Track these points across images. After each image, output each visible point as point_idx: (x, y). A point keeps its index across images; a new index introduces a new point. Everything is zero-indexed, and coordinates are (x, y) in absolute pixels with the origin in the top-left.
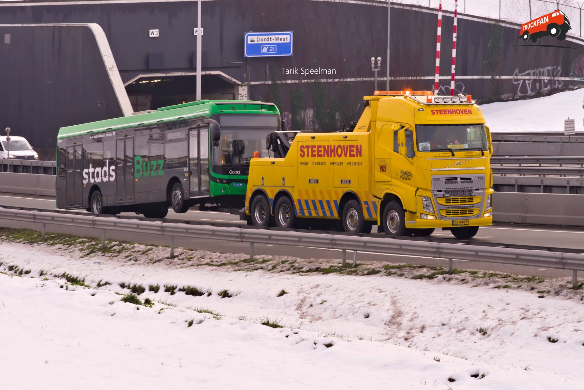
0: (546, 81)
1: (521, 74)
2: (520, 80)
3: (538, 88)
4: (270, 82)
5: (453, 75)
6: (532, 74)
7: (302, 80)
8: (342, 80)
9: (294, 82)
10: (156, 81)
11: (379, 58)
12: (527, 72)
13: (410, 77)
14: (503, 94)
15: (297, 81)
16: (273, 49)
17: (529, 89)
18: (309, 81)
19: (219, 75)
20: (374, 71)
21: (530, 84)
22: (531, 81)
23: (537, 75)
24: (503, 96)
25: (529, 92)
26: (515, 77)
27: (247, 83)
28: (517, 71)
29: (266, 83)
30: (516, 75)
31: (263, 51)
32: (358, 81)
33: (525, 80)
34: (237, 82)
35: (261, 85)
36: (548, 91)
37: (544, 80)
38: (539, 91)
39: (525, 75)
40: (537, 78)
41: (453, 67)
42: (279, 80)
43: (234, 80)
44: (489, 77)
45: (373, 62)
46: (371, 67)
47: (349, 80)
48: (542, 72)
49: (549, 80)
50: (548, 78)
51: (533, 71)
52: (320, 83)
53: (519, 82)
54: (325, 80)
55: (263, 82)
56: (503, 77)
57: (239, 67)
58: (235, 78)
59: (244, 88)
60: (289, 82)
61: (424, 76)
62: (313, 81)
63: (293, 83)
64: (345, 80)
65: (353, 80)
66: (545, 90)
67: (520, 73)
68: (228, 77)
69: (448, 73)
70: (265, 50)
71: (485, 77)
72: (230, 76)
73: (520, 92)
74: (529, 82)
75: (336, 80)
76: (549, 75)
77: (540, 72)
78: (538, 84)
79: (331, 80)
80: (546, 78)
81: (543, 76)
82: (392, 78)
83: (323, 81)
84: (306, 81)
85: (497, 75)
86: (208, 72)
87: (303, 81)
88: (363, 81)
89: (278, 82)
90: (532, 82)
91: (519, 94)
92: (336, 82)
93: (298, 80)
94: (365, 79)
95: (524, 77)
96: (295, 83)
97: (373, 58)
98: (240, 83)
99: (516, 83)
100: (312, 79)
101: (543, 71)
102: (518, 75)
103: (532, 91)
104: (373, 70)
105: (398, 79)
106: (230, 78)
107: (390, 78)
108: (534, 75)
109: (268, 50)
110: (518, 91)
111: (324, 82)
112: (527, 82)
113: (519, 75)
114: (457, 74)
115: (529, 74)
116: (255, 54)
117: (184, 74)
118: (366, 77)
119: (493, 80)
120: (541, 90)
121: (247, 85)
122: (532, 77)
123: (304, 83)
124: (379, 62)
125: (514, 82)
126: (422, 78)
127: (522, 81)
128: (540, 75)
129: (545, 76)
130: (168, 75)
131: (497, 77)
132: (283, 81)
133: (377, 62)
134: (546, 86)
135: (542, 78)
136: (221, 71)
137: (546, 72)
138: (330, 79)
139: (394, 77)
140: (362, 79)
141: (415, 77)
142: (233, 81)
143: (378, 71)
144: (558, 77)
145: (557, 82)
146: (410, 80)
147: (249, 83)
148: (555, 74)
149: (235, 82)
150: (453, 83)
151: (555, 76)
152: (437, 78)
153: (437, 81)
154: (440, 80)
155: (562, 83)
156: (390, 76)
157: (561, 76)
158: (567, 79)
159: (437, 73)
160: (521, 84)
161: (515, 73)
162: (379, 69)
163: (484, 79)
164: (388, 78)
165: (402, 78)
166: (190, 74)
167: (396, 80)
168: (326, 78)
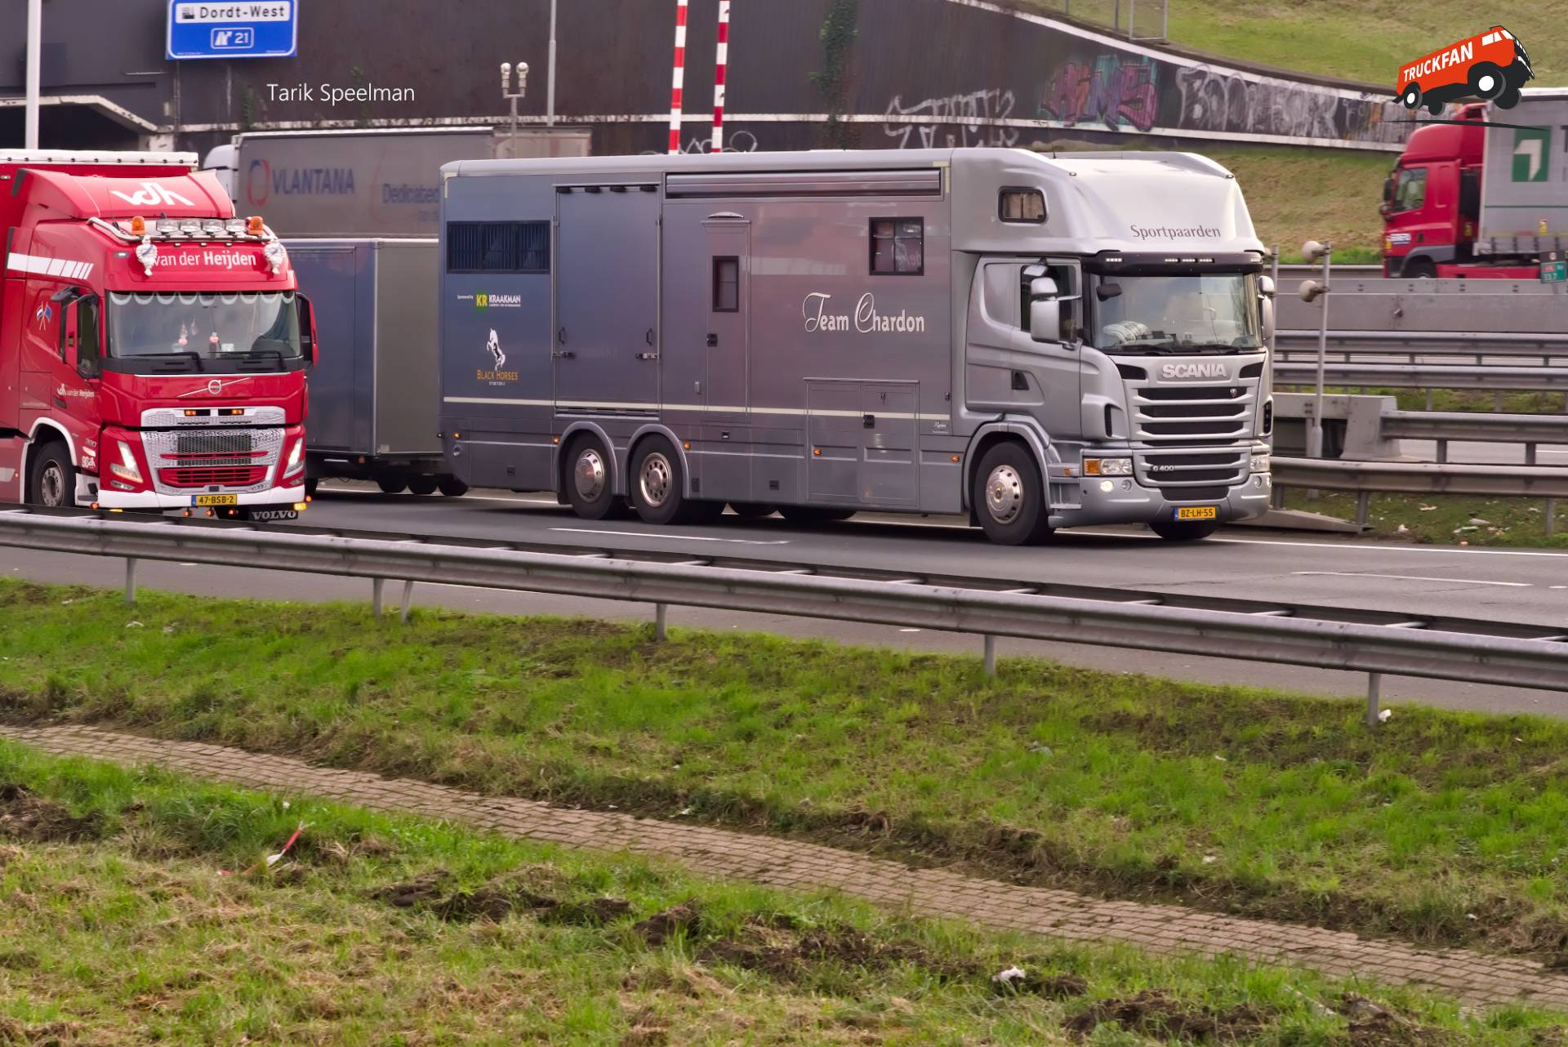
0: (974, 129)
1: (906, 111)
2: (904, 125)
3: (951, 146)
4: (234, 127)
6: (935, 110)
7: (320, 120)
8: (428, 121)
9: (298, 125)
11: (523, 65)
12: (924, 104)
13: (610, 114)
18: (341, 124)
19: (97, 105)
20: (509, 100)
21: (932, 135)
22: (934, 128)
23: (950, 114)
26: (893, 119)
27: (172, 127)
28: (896, 102)
29: (224, 127)
30: (895, 112)
33: (917, 125)
34: (145, 124)
35: (211, 132)
37: (967, 126)
39: (919, 113)
40: (950, 120)
41: (720, 89)
42: (258, 121)
43: (137, 119)
44: (823, 118)
45: (506, 75)
46: (501, 89)
47: (448, 121)
48: (962, 105)
49: (981, 127)
50: (979, 121)
51: (940, 103)
53: (901, 131)
54: (383, 122)
55: (215, 126)
56: (860, 118)
57: (151, 84)
58: (139, 115)
59: (163, 140)
60: (286, 125)
61: (651, 112)
62: (352, 123)
64: (437, 121)
65: (459, 121)
67: (904, 106)
68: (120, 110)
71: (813, 118)
72: (126, 108)
74: (927, 130)
75: (414, 122)
76: (981, 114)
77: (958, 104)
78: (951, 138)
79: (400, 122)
80: (974, 121)
81: (965, 115)
82: (564, 119)
83: (377, 123)
84: (331, 123)
85: (843, 113)
86: (67, 99)
87: (327, 123)
89: (258, 125)
90: (936, 132)
93: (307, 120)
94: (489, 119)
95: (915, 119)
97: (506, 66)
98: (154, 128)
99: (894, 134)
100: (349, 119)
101: (967, 104)
102: (898, 114)
104: (506, 95)
105: (580, 120)
106: (127, 114)
107: (557, 118)
108: (941, 113)
111: (380, 128)
112: (923, 130)
113: (903, 112)
115: (927, 111)
116: (194, 50)
119: (834, 124)
121: (173, 133)
122: (938, 119)
123: (327, 128)
124: (523, 76)
125: (888, 132)
126: (645, 118)
127: (908, 129)
128: (958, 114)
129: (972, 115)
131: (845, 118)
132: (270, 124)
133: (518, 75)
134: (972, 143)
135: (964, 120)
136: (102, 96)
137: (973, 104)
138: (397, 119)
139: (569, 115)
140: (482, 120)
141: (626, 117)
142: (134, 123)
143: (518, 99)
144: (1007, 117)
145: (1001, 132)
146: (612, 123)
147: (176, 127)
148: (998, 109)
149: (139, 126)
150: (717, 134)
151: (999, 116)
152: (675, 119)
153: (675, 126)
154: (683, 124)
155: (1016, 135)
156: (557, 112)
157: (1014, 116)
158: (1030, 123)
159: (677, 107)
160: (906, 137)
161: (890, 108)
162: (522, 95)
163: (808, 123)
164: (551, 118)
165: (591, 119)
166: (19, 103)
167: (574, 123)
168: (388, 117)
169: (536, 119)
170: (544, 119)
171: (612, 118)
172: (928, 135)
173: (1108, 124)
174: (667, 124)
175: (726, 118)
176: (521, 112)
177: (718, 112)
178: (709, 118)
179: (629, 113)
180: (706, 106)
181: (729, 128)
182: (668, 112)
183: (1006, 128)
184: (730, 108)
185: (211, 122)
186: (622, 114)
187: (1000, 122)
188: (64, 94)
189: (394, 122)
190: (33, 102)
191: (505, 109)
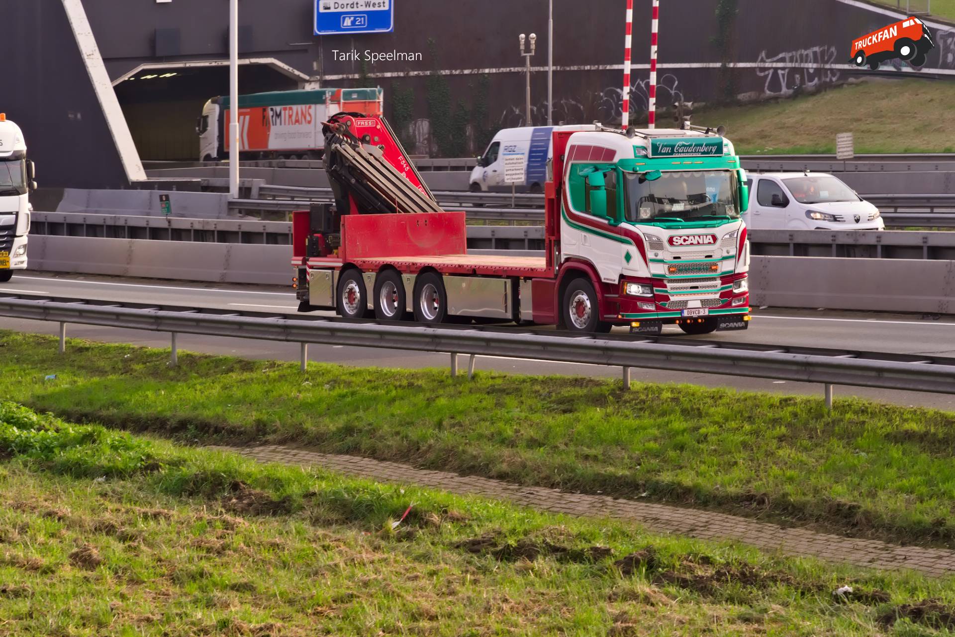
0: (811, 71)
1: (770, 60)
2: (769, 69)
3: (798, 82)
4: (357, 76)
6: (787, 59)
7: (409, 72)
8: (475, 71)
9: (395, 74)
10: (168, 75)
11: (533, 35)
12: (781, 56)
13: (587, 65)
14: (739, 93)
15: (402, 74)
17: (784, 85)
18: (421, 73)
19: (273, 64)
20: (525, 57)
21: (786, 75)
22: (787, 70)
23: (796, 61)
24: (741, 97)
25: (784, 90)
26: (762, 65)
27: (318, 77)
28: (763, 54)
29: (351, 77)
30: (763, 61)
32: (503, 73)
33: (776, 69)
34: (302, 75)
35: (343, 79)
36: (814, 88)
37: (807, 69)
38: (800, 87)
39: (777, 61)
40: (797, 65)
41: (654, 48)
42: (370, 72)
43: (297, 72)
44: (718, 65)
45: (523, 42)
46: (520, 50)
47: (487, 71)
48: (804, 56)
49: (816, 69)
50: (815, 66)
51: (790, 54)
52: (439, 76)
53: (767, 73)
54: (447, 72)
55: (345, 76)
56: (741, 65)
57: (305, 51)
58: (298, 70)
59: (313, 85)
60: (388, 75)
61: (612, 63)
62: (428, 73)
63: (395, 77)
64: (481, 71)
65: (494, 70)
66: (810, 85)
67: (768, 57)
68: (286, 67)
71: (712, 65)
72: (290, 66)
73: (770, 90)
74: (783, 72)
75: (466, 72)
76: (815, 61)
77: (801, 55)
78: (797, 76)
79: (457, 72)
80: (811, 66)
81: (806, 62)
82: (559, 69)
83: (443, 72)
84: (416, 73)
85: (731, 62)
86: (254, 60)
87: (412, 74)
88: (510, 73)
89: (371, 75)
90: (788, 73)
91: (768, 92)
92: (466, 75)
93: (401, 71)
94: (513, 69)
95: (775, 65)
96: (398, 77)
97: (523, 36)
98: (307, 78)
99: (762, 74)
100: (427, 70)
101: (807, 55)
102: (765, 62)
103: (788, 87)
104: (523, 54)
105: (568, 69)
107: (554, 68)
108: (791, 61)
110: (766, 88)
111: (446, 75)
112: (780, 72)
113: (767, 60)
115: (783, 60)
116: (331, 29)
117: (214, 64)
118: (515, 66)
119: (724, 69)
120: (804, 86)
121: (319, 80)
122: (789, 65)
123: (413, 76)
124: (533, 42)
125: (758, 73)
126: (608, 67)
127: (771, 71)
128: (802, 61)
129: (810, 62)
130: (188, 65)
131: (731, 65)
132: (378, 74)
133: (530, 42)
134: (811, 79)
135: (806, 65)
136: (275, 58)
137: (811, 55)
138: (456, 70)
139: (561, 65)
140: (508, 69)
141: (596, 66)
142: (295, 75)
143: (530, 56)
144: (832, 63)
145: (829, 72)
146: (588, 71)
147: (321, 77)
148: (826, 58)
149: (298, 76)
150: (653, 76)
151: (827, 62)
152: (627, 67)
153: (627, 71)
154: (632, 70)
155: (838, 75)
156: (553, 65)
157: (837, 62)
158: (846, 67)
159: (628, 60)
160: (770, 76)
161: (760, 58)
162: (532, 53)
163: (709, 68)
164: (550, 68)
165: (575, 68)
166: (225, 63)
167: (565, 71)
168: (450, 69)
169: (542, 69)
170: (546, 68)
171: (588, 67)
172: (783, 75)
173: (895, 67)
174: (622, 70)
175: (658, 66)
176: (532, 65)
177: (653, 62)
178: (648, 66)
179: (598, 64)
180: (646, 59)
181: (660, 72)
182: (623, 63)
183: (831, 70)
184: (661, 60)
185: (343, 74)
186: (594, 65)
187: (827, 66)
188: (252, 58)
189: (454, 72)
190: (235, 62)
191: (522, 62)
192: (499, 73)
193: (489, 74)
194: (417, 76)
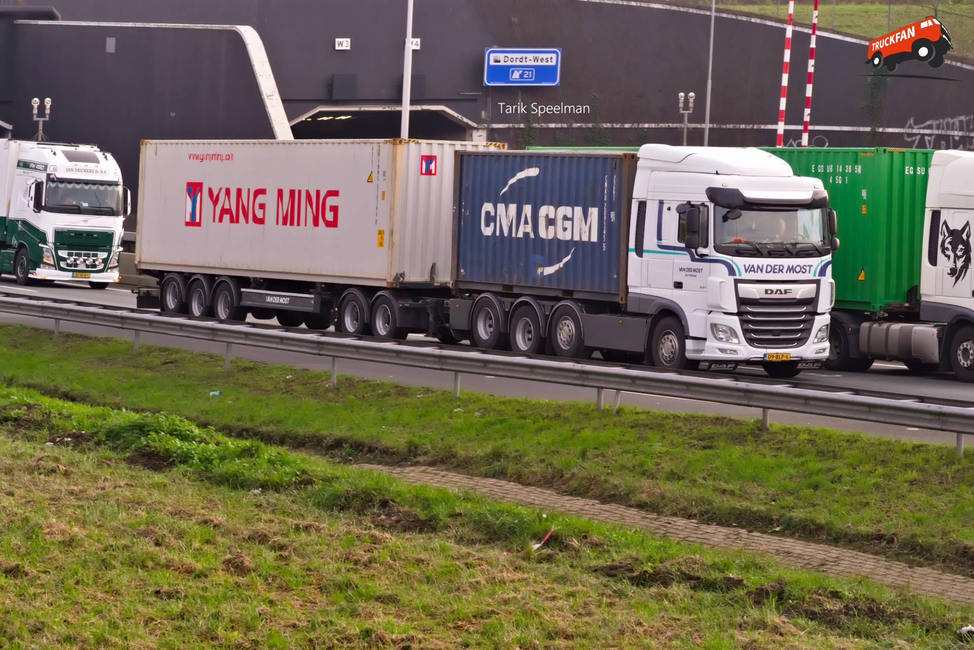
0: (957, 139)
1: (917, 127)
2: (916, 135)
3: (943, 148)
4: (522, 126)
5: (806, 124)
6: (935, 127)
7: (572, 123)
8: (635, 125)
9: (559, 125)
10: (343, 118)
11: (692, 94)
12: (928, 123)
13: (742, 124)
15: (565, 126)
16: (528, 75)
18: (584, 126)
19: (443, 111)
20: (684, 114)
21: (932, 141)
22: (933, 137)
23: (943, 129)
26: (909, 131)
27: (486, 125)
28: (911, 121)
29: (516, 126)
30: (910, 127)
31: (514, 77)
32: (662, 128)
33: (923, 135)
34: (470, 123)
35: (509, 129)
37: (953, 136)
39: (924, 128)
40: (943, 132)
41: (807, 111)
42: (536, 123)
43: (465, 120)
44: (868, 129)
45: (682, 100)
46: (678, 108)
47: (646, 126)
48: (951, 124)
49: (961, 137)
50: (960, 133)
51: (938, 122)
52: (600, 129)
53: (914, 138)
54: (609, 125)
55: (511, 125)
56: (890, 130)
57: (474, 100)
58: (467, 118)
59: (480, 132)
60: (552, 125)
61: (766, 124)
62: (590, 125)
63: (558, 128)
64: (641, 126)
65: (653, 126)
67: (915, 123)
68: (456, 115)
69: (799, 120)
70: (516, 75)
71: (862, 129)
72: (460, 114)
74: (929, 138)
75: (627, 126)
76: (961, 129)
77: (948, 123)
78: (943, 143)
79: (618, 126)
80: (957, 134)
81: (952, 129)
82: (715, 126)
83: (605, 126)
84: (579, 125)
85: (880, 127)
86: (425, 107)
87: (576, 125)
88: (669, 129)
89: (536, 125)
90: (934, 139)
93: (565, 123)
94: (671, 125)
95: (922, 131)
96: (562, 128)
97: (682, 94)
98: (475, 125)
99: (909, 140)
100: (589, 122)
101: (953, 123)
102: (912, 128)
104: (682, 112)
105: (724, 127)
106: (460, 117)
107: (711, 125)
108: (938, 128)
109: (521, 76)
111: (607, 128)
112: (927, 138)
114: (812, 122)
115: (929, 127)
116: (500, 81)
117: (387, 109)
118: (673, 123)
119: (874, 133)
121: (486, 128)
122: (936, 132)
123: (576, 128)
124: (691, 100)
125: (906, 138)
126: (763, 127)
127: (918, 137)
128: (948, 129)
129: (956, 131)
130: (362, 109)
131: (880, 130)
132: (543, 125)
133: (688, 100)
134: (956, 146)
135: (952, 133)
136: (446, 106)
137: (957, 123)
138: (617, 124)
139: (718, 123)
140: (667, 125)
141: (751, 126)
142: (464, 122)
143: (689, 114)
146: (743, 129)
147: (488, 126)
148: (972, 127)
149: (467, 124)
150: (805, 137)
152: (781, 127)
153: (780, 132)
154: (785, 131)
156: (710, 123)
159: (782, 121)
160: (917, 142)
161: (908, 125)
162: (691, 111)
163: (859, 132)
164: (707, 126)
165: (731, 126)
166: (398, 109)
167: (721, 129)
168: (611, 122)
169: (699, 126)
170: (703, 126)
171: (743, 126)
172: (929, 141)
174: (776, 130)
175: (810, 128)
176: (690, 122)
178: (801, 128)
179: (753, 123)
181: (812, 134)
182: (777, 124)
185: (509, 123)
186: (749, 124)
187: (972, 135)
188: (424, 105)
189: (615, 126)
190: (406, 108)
191: (680, 119)
192: (658, 128)
193: (648, 129)
194: (580, 128)
